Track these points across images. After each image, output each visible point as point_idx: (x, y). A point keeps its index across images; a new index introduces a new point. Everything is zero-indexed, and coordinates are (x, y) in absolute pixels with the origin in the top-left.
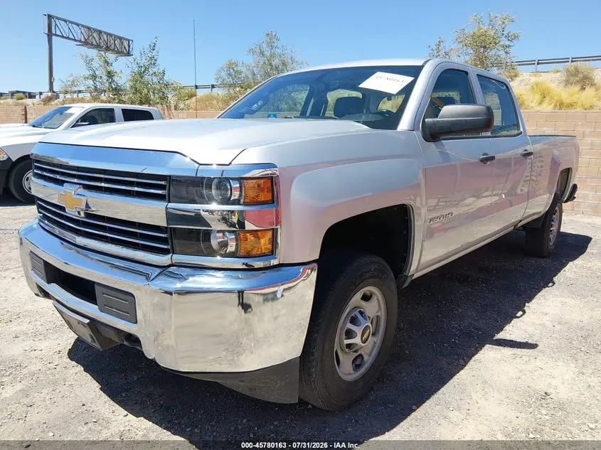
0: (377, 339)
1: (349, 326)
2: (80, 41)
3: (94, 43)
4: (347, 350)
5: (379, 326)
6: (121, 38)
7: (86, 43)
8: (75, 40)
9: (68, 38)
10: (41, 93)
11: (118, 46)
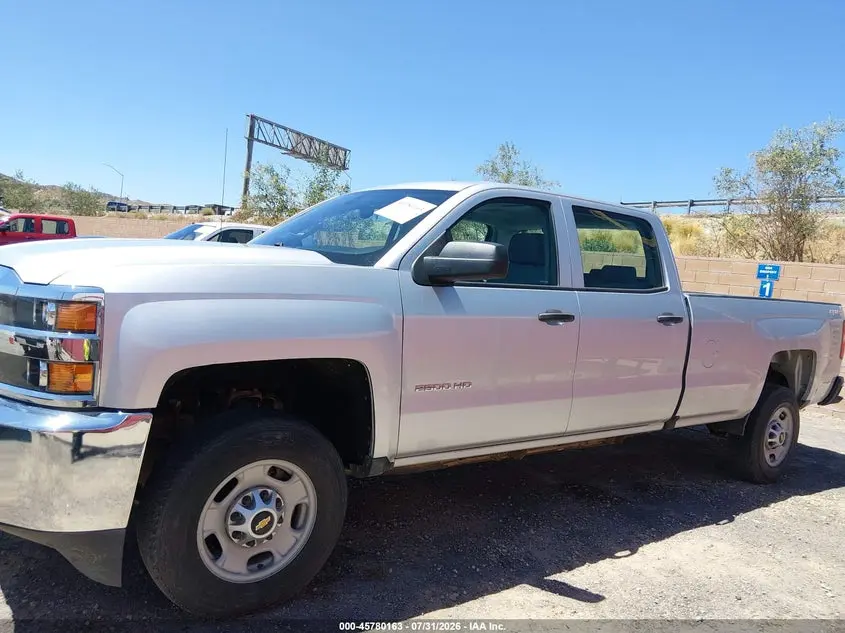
0: (301, 536)
1: (238, 508)
2: (286, 149)
3: (303, 152)
4: (236, 540)
5: (299, 517)
6: (336, 148)
7: (293, 152)
8: (280, 147)
9: (272, 144)
10: (233, 209)
11: (331, 156)
